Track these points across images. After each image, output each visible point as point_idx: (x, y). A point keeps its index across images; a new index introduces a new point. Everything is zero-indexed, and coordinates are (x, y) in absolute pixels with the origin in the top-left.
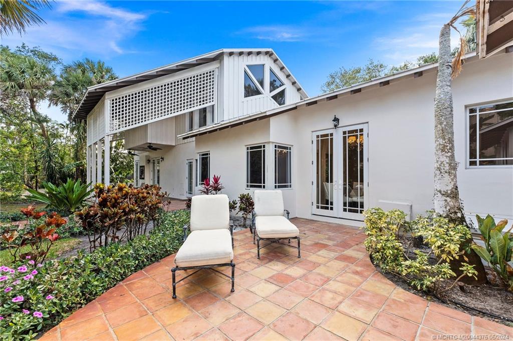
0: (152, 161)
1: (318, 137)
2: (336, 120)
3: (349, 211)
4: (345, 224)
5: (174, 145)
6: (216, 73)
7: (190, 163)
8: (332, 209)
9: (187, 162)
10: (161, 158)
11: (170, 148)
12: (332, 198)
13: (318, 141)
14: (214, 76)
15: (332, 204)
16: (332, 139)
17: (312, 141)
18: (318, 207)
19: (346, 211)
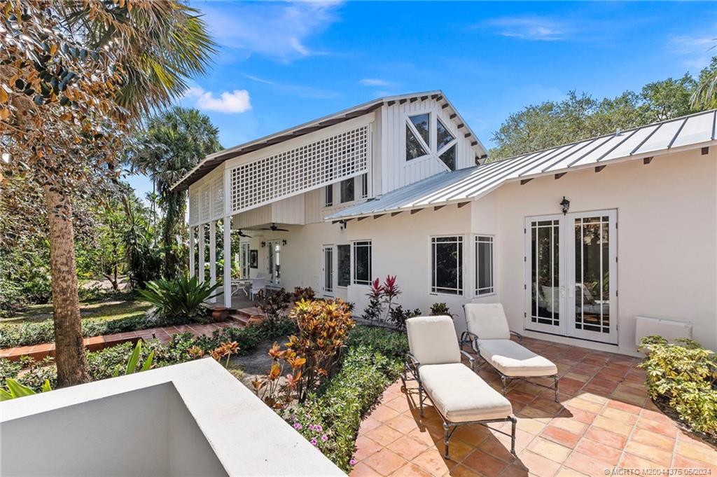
0: (267, 244)
1: (534, 224)
2: (565, 202)
3: (584, 329)
4: (580, 346)
5: (303, 224)
6: (370, 131)
7: (329, 249)
8: (557, 323)
9: (324, 248)
10: (284, 241)
11: (297, 227)
12: (557, 308)
13: (534, 230)
14: (368, 134)
15: (557, 316)
16: (557, 230)
17: (525, 230)
18: (534, 320)
19: (581, 328)
